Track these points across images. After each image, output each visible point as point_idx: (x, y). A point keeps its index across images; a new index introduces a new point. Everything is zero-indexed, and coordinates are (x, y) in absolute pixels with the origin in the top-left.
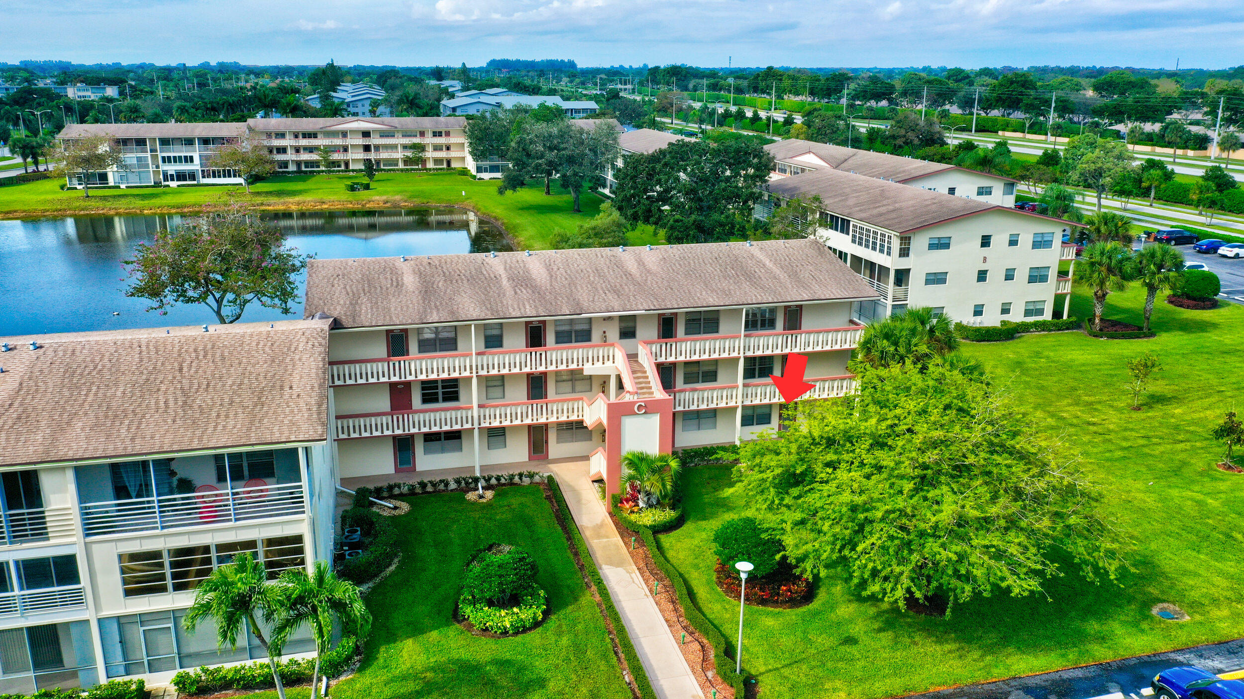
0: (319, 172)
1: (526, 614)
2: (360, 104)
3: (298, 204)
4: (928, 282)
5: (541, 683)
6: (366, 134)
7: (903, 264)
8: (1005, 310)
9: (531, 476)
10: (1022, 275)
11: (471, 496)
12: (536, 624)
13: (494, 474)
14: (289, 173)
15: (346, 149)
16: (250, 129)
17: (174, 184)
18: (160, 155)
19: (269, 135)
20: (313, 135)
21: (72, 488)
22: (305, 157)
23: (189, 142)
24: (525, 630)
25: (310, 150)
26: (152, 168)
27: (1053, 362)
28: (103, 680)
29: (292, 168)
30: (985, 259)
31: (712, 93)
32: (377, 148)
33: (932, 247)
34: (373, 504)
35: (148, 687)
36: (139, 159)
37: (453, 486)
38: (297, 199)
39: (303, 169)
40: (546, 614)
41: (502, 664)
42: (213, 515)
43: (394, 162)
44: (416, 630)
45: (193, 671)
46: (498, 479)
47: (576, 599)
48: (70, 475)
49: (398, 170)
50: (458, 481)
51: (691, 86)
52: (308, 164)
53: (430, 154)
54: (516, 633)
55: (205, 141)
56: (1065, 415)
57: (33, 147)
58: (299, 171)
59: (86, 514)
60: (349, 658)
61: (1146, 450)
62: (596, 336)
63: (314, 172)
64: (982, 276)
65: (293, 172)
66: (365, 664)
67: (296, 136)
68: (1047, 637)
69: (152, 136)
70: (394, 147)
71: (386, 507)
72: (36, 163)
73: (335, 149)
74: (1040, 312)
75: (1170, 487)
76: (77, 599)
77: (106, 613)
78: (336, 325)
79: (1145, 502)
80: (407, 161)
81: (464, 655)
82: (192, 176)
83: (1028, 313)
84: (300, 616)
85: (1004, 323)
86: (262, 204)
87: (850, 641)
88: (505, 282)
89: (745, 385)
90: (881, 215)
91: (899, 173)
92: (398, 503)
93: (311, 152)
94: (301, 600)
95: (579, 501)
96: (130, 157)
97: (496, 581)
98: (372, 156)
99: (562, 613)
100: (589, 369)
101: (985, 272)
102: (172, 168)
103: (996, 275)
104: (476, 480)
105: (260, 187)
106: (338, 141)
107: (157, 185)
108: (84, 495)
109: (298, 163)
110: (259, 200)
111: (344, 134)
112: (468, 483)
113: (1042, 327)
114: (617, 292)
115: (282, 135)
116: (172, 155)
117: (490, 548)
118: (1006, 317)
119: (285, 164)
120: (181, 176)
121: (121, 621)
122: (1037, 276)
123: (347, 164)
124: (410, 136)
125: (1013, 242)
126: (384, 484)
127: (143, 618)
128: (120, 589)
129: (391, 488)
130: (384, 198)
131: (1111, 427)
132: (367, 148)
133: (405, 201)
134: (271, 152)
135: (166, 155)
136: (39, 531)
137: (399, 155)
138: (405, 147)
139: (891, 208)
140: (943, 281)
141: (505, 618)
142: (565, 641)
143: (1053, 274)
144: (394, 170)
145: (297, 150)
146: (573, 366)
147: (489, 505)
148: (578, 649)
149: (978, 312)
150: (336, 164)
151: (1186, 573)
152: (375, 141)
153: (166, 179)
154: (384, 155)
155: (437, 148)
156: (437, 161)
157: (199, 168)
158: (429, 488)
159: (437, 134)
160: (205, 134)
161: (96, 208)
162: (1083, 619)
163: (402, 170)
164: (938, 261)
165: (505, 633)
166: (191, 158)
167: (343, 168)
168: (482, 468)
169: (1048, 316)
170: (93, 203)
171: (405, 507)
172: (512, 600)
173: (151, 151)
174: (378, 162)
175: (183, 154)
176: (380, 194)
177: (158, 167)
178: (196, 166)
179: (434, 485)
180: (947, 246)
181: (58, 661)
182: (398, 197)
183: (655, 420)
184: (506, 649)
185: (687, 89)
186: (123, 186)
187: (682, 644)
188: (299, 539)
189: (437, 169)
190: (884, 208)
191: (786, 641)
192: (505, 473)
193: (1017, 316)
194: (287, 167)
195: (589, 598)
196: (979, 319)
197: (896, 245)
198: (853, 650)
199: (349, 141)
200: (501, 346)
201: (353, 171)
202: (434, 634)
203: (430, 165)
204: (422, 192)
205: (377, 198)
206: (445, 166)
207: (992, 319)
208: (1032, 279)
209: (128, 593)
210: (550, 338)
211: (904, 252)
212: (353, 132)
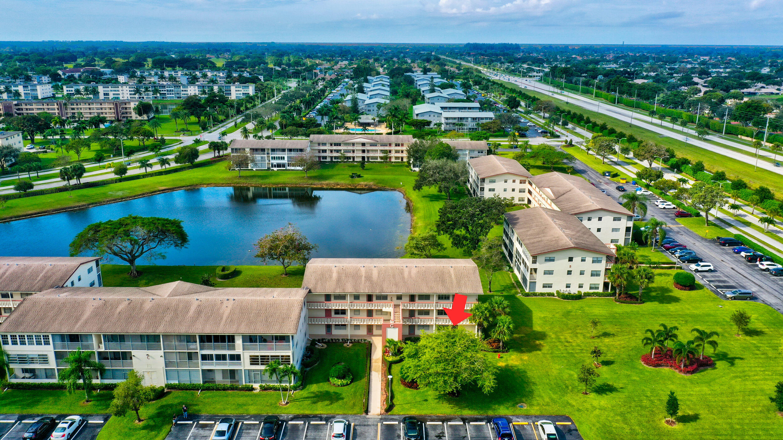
0: (340, 162)
1: (345, 382)
2: (371, 106)
3: (327, 185)
4: (545, 274)
5: (343, 399)
6: (363, 144)
7: (534, 266)
8: (581, 286)
9: (365, 340)
10: (588, 273)
11: (345, 345)
12: (347, 385)
13: (353, 338)
14: (327, 162)
15: (353, 151)
16: (311, 142)
17: (275, 169)
18: (271, 156)
19: (319, 144)
20: (339, 144)
21: (241, 340)
22: (335, 154)
23: (284, 150)
24: (344, 386)
25: (337, 151)
26: (267, 162)
27: (584, 313)
28: (244, 384)
29: (328, 160)
30: (570, 266)
31: (585, 87)
32: (368, 151)
33: (546, 260)
34: (317, 344)
35: (254, 387)
36: (262, 157)
37: (341, 341)
38: (327, 182)
39: (334, 160)
40: (351, 382)
41: (336, 393)
42: (271, 349)
43: (376, 158)
44: (317, 382)
45: (264, 384)
46: (354, 340)
47: (361, 379)
48: (241, 337)
49: (377, 162)
50: (342, 340)
51: (574, 81)
52: (336, 158)
53: (393, 154)
54: (342, 386)
55: (290, 150)
56: (562, 337)
57: (218, 146)
58: (332, 161)
59: (243, 345)
60: (299, 386)
61: (576, 355)
62: (389, 298)
63: (337, 162)
64: (569, 273)
65: (328, 162)
66: (303, 389)
67: (331, 145)
68: (480, 407)
69: (268, 147)
70: (376, 151)
71: (320, 346)
72: (219, 152)
73: (348, 151)
74: (598, 288)
75: (567, 369)
76: (240, 364)
77: (246, 368)
78: (310, 292)
79: (553, 372)
80: (381, 158)
81: (327, 390)
82: (284, 166)
83: (591, 288)
84: (286, 375)
85: (578, 291)
86: (312, 184)
87: (426, 400)
88: (363, 279)
89: (436, 318)
90: (533, 243)
91: (577, 208)
92: (324, 345)
93: (338, 152)
94: (286, 371)
95: (375, 351)
96: (258, 157)
97: (337, 372)
98: (365, 155)
99: (355, 383)
100: (384, 309)
101: (571, 271)
102: (275, 162)
103: (576, 272)
104: (348, 340)
105: (312, 173)
106: (351, 148)
107: (269, 169)
108: (243, 342)
109: (331, 157)
110: (311, 182)
111: (353, 144)
112: (345, 341)
113: (598, 294)
114: (396, 285)
115: (324, 144)
116: (276, 156)
117: (339, 363)
118: (580, 289)
119: (325, 158)
120: (279, 165)
121: (249, 371)
122: (595, 274)
123: (354, 158)
124: (384, 146)
125: (583, 260)
126: (320, 338)
127: (254, 371)
128: (249, 363)
129: (323, 339)
130: (365, 183)
131: (574, 344)
132: (363, 151)
133: (375, 186)
134: (319, 152)
135: (273, 156)
136: (234, 349)
137: (379, 154)
138: (382, 151)
139: (540, 239)
140: (552, 274)
141: (339, 382)
142: (353, 390)
143: (603, 273)
144: (375, 162)
145: (331, 151)
146: (379, 308)
147: (349, 348)
148: (355, 392)
149: (568, 286)
150: (349, 158)
151: (540, 396)
152: (367, 148)
153: (272, 167)
154: (371, 155)
155: (397, 152)
156: (397, 158)
157: (287, 162)
158: (334, 341)
159: (397, 145)
160: (290, 147)
161: (243, 183)
162: (495, 404)
163: (379, 162)
164: (549, 266)
165: (339, 386)
166: (284, 157)
167: (351, 160)
168: (351, 336)
169: (601, 290)
170: (242, 181)
171: (325, 346)
172: (343, 377)
173: (267, 154)
174: (368, 158)
175: (280, 156)
176: (364, 181)
177: (269, 161)
178: (285, 161)
179: (335, 340)
180: (553, 260)
181: (234, 378)
182: (372, 183)
183: (397, 330)
184: (338, 390)
185: (571, 83)
186: (254, 169)
187: (382, 394)
188: (289, 356)
189: (396, 162)
190: (537, 239)
191: (409, 398)
192: (356, 339)
193: (586, 289)
194: (326, 159)
195: (364, 380)
196: (568, 289)
197: (531, 259)
198: (425, 403)
199: (355, 148)
200: (359, 299)
201: (356, 162)
202: (321, 384)
203: (393, 160)
204: (383, 180)
205: (362, 183)
206: (400, 160)
207: (574, 290)
208: (592, 275)
209: (251, 364)
210: (374, 298)
211: (534, 262)
212: (358, 143)
